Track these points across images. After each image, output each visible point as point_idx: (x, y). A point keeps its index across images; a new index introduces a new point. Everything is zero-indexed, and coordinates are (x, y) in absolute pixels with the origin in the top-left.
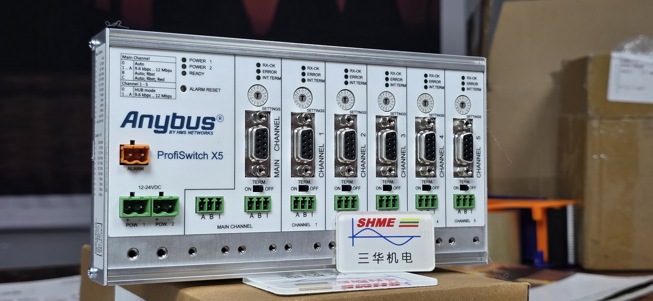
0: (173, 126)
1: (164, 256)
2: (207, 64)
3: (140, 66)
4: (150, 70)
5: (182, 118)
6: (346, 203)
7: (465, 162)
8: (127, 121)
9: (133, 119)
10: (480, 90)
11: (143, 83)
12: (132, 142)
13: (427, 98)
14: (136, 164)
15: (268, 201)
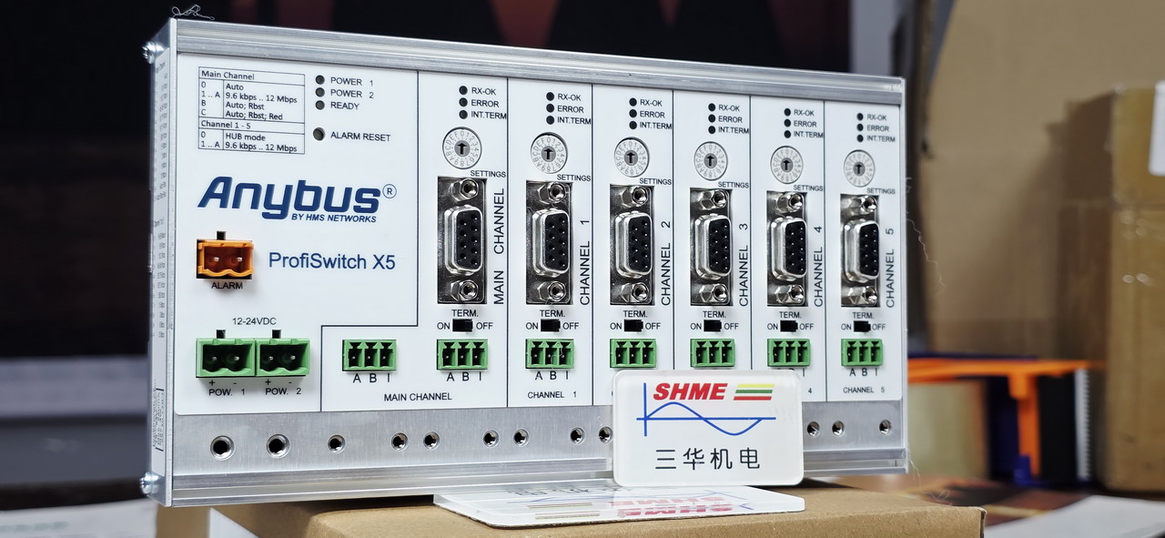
0: (298, 206)
1: (281, 453)
2: (364, 88)
3: (236, 91)
4: (254, 98)
5: (317, 190)
6: (632, 354)
7: (864, 278)
8: (210, 194)
9: (221, 192)
10: (893, 140)
11: (242, 124)
12: (221, 236)
13: (790, 155)
14: (227, 277)
15: (483, 350)
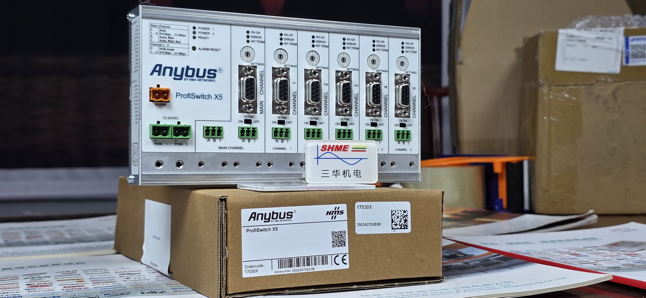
0: (187, 75)
1: (181, 167)
2: (211, 31)
3: (163, 32)
4: (170, 35)
5: (193, 70)
6: (313, 134)
7: (404, 106)
8: (154, 71)
9: (158, 70)
10: (416, 52)
11: (165, 44)
12: (158, 86)
13: (375, 58)
14: (161, 101)
15: (256, 131)
